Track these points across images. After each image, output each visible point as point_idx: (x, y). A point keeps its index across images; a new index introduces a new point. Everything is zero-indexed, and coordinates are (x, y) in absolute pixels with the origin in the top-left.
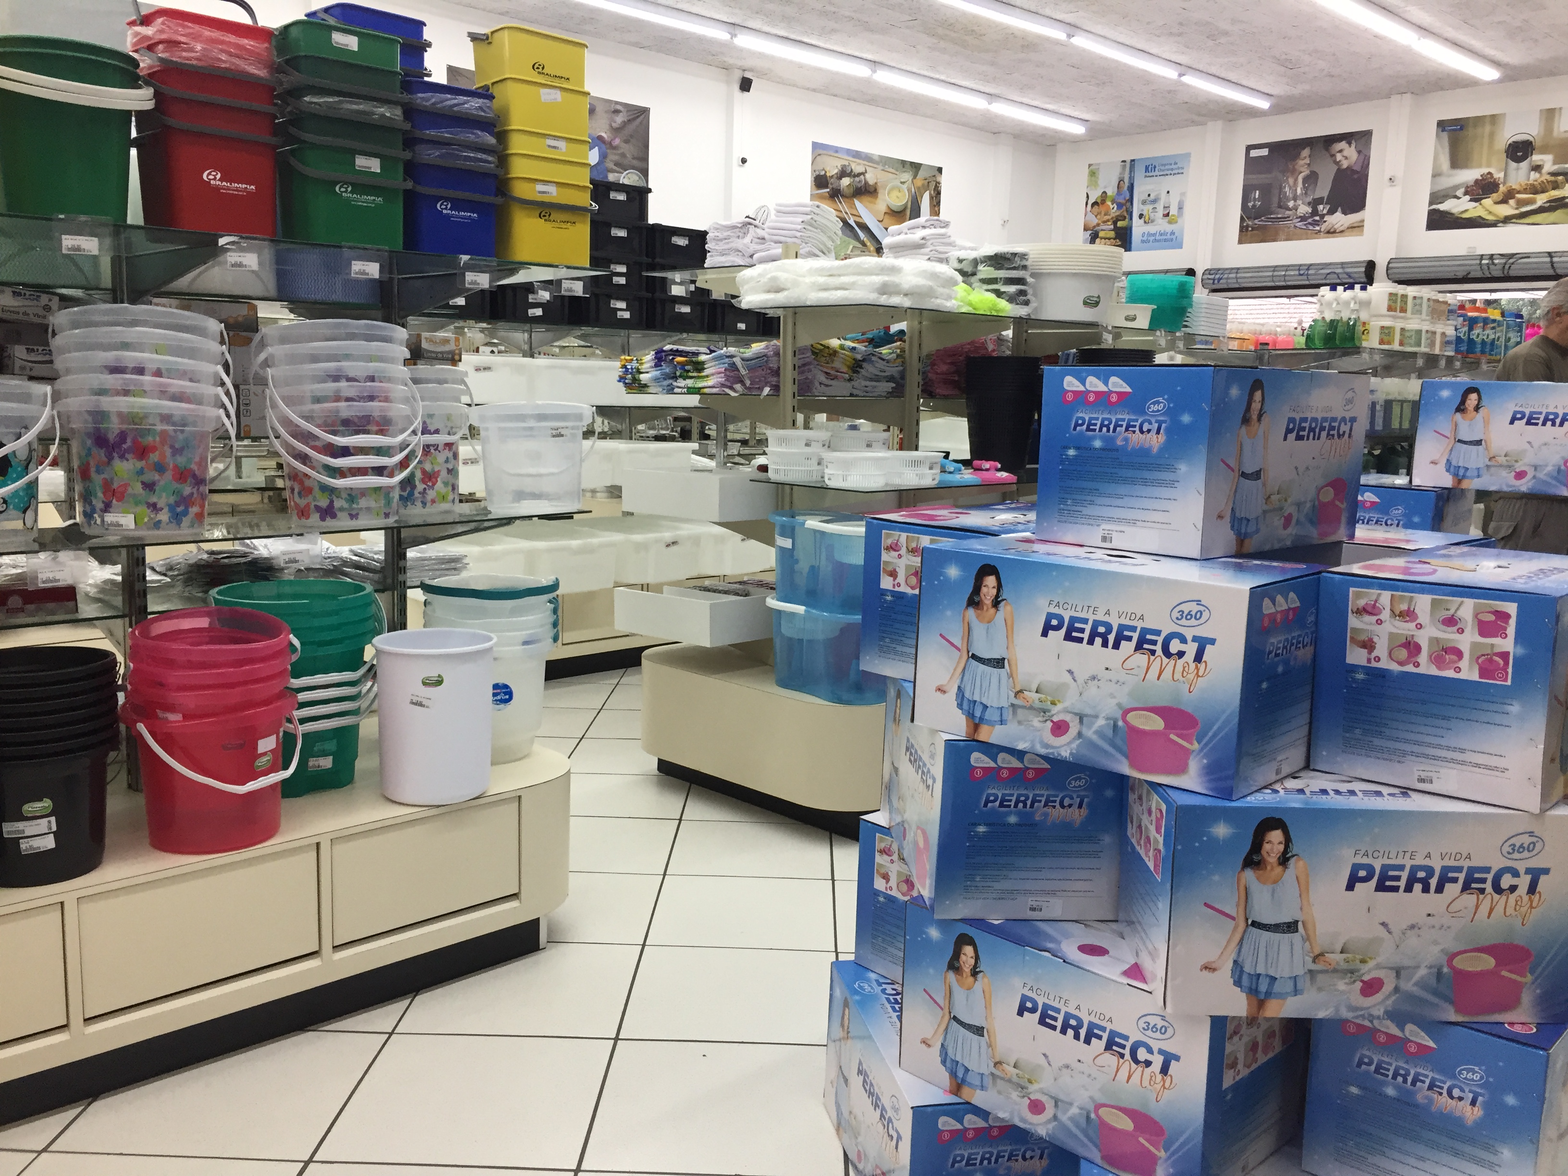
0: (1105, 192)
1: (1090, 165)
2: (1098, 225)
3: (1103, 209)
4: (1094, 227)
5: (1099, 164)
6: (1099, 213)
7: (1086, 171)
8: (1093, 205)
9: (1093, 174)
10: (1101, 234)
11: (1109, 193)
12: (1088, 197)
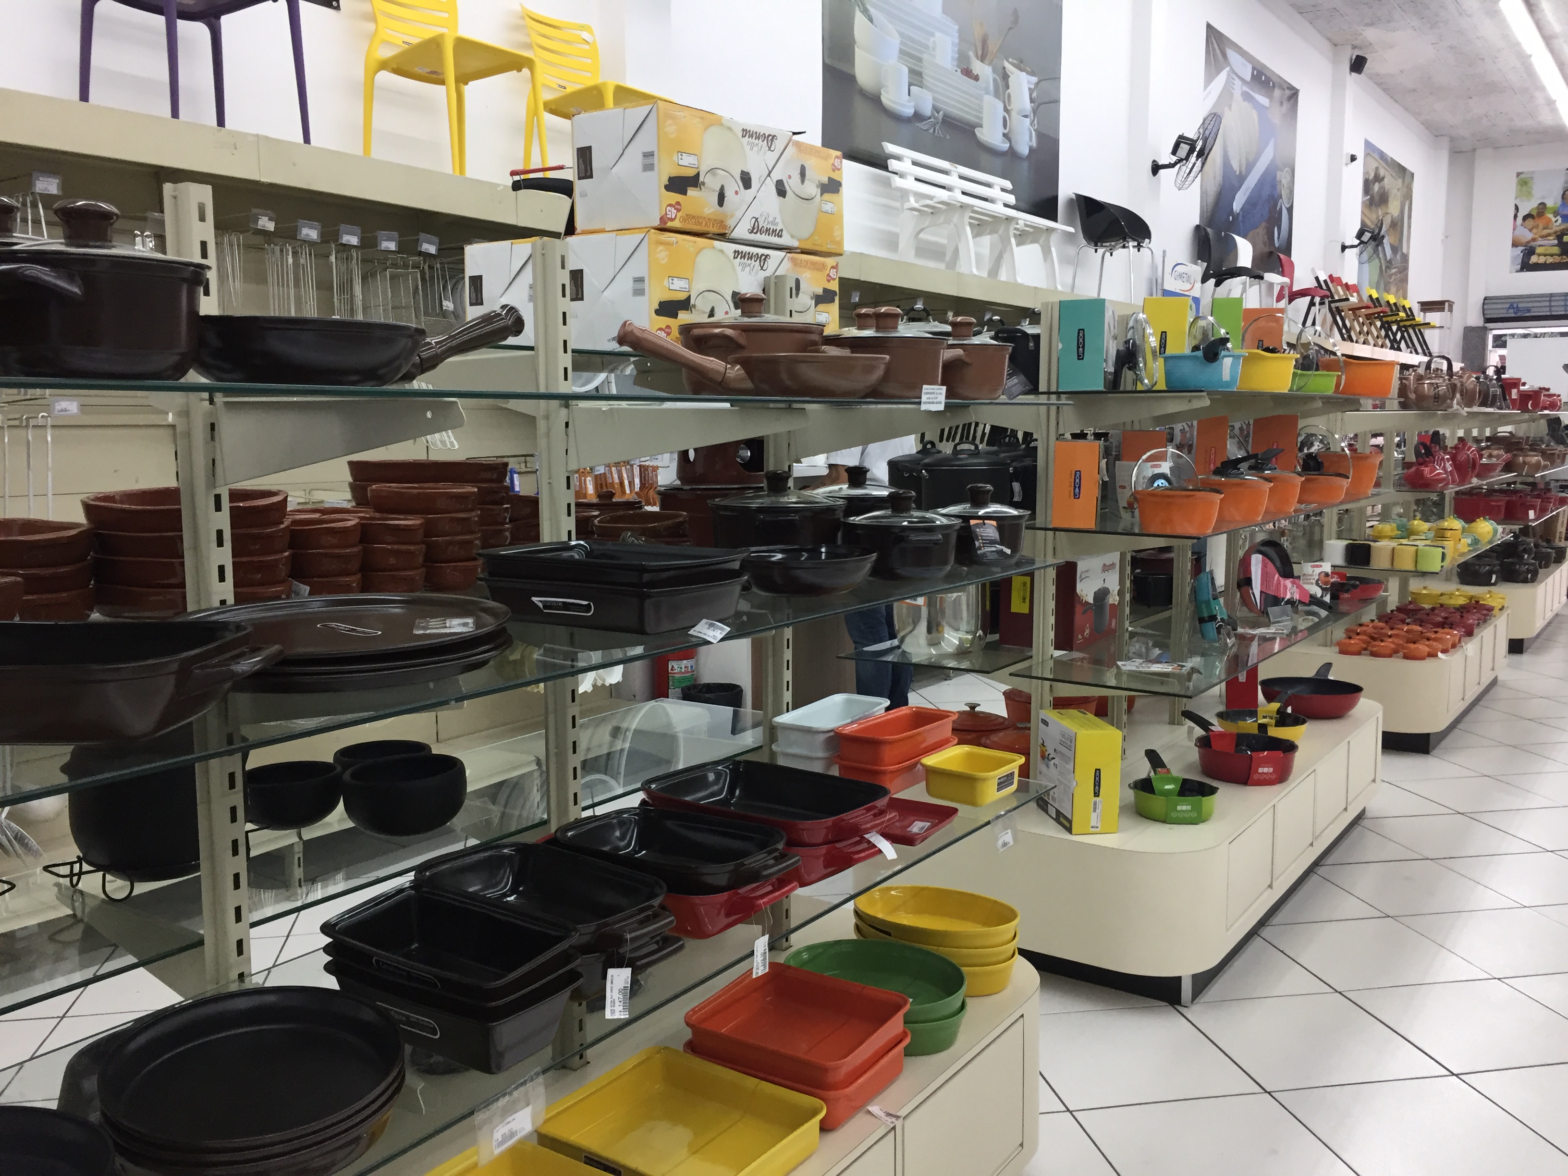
0: (1543, 204)
1: (1518, 174)
2: (1534, 240)
3: (1541, 223)
4: (1529, 242)
5: (1533, 172)
6: (1537, 227)
7: (1514, 180)
8: (1525, 218)
9: (1524, 182)
10: (1539, 250)
11: (1550, 204)
12: (1517, 208)
